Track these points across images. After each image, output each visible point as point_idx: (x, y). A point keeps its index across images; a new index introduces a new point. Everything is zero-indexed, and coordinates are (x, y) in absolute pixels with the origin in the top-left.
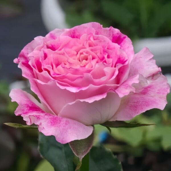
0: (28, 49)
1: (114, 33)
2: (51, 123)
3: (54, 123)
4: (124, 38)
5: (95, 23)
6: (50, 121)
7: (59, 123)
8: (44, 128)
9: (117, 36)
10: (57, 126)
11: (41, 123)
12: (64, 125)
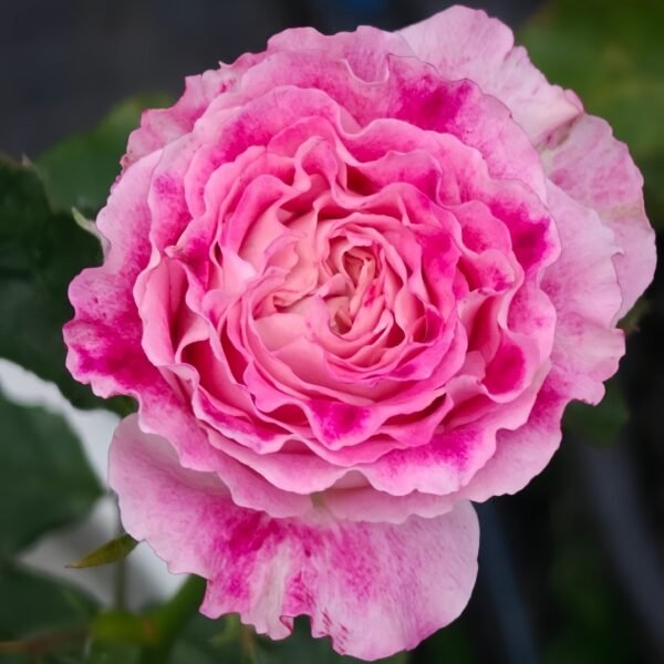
1: (405, 76)
2: (352, 588)
6: (344, 582)
7: (378, 569)
8: (344, 629)
9: (426, 89)
10: (381, 589)
11: (325, 615)
12: (395, 564)
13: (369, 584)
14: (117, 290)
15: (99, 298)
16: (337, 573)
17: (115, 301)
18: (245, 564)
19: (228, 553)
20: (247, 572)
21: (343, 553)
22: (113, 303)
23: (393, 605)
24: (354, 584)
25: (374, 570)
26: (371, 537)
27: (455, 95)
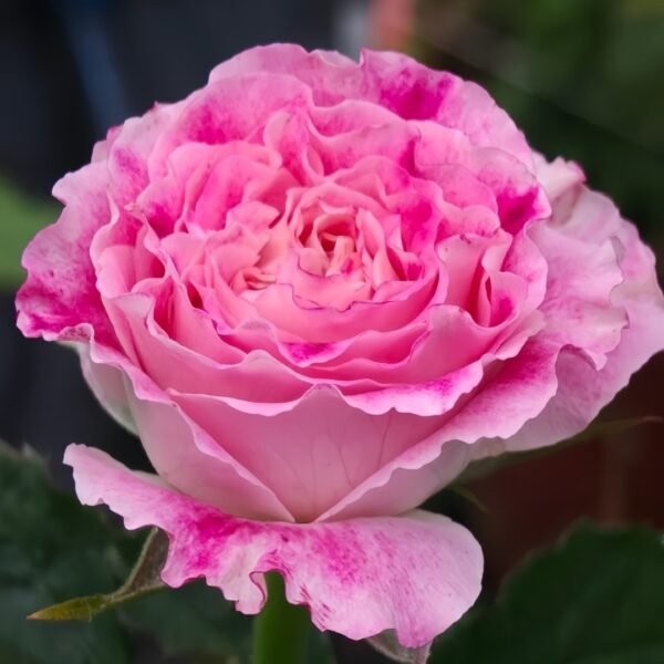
0: (43, 252)
1: (382, 75)
2: (334, 573)
3: (347, 565)
4: (444, 85)
5: (276, 46)
6: (326, 566)
7: (365, 561)
8: (325, 606)
9: (404, 84)
10: (368, 577)
11: (304, 590)
12: (385, 559)
13: (355, 571)
14: (76, 266)
15: (56, 271)
16: (318, 557)
17: (73, 278)
18: (214, 546)
19: (196, 532)
20: (215, 551)
21: (325, 544)
22: (71, 281)
23: (382, 594)
24: (337, 569)
25: (361, 561)
26: (359, 537)
27: (435, 91)
